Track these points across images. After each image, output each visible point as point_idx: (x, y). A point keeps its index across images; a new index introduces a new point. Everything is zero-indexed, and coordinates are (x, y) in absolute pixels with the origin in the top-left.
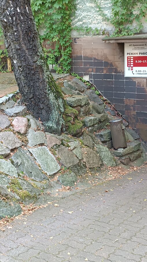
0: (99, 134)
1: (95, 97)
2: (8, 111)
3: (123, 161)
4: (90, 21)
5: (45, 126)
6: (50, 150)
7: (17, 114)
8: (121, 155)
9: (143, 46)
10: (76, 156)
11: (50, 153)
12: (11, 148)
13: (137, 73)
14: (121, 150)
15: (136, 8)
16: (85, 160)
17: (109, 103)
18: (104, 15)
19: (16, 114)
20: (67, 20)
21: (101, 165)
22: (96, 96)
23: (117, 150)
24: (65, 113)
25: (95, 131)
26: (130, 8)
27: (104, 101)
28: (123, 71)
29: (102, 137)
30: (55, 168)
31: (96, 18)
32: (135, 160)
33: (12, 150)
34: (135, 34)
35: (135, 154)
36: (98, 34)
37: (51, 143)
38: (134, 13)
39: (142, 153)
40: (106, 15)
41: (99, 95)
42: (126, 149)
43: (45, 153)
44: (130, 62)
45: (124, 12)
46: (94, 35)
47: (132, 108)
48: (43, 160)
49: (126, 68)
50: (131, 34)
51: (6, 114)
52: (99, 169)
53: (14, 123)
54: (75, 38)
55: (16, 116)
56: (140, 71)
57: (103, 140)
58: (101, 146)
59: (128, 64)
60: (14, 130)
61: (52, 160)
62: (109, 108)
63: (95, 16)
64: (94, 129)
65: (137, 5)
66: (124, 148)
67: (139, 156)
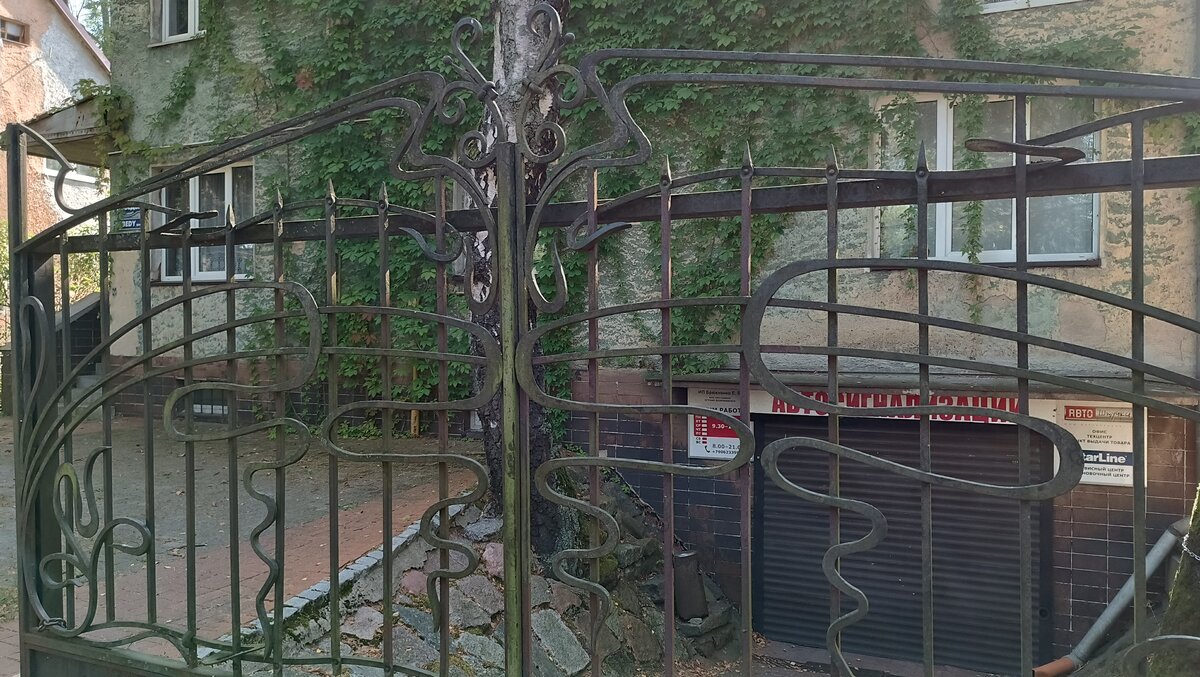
0: (648, 583)
1: (623, 500)
2: (470, 529)
3: (702, 648)
4: (614, 337)
5: (544, 563)
6: (563, 619)
7: (490, 538)
8: (696, 633)
9: (728, 396)
10: (614, 634)
11: (563, 625)
12: (491, 612)
13: (715, 449)
14: (696, 622)
15: (711, 320)
16: (629, 643)
17: (654, 515)
18: (644, 329)
19: (488, 536)
20: (564, 333)
21: (661, 655)
22: (624, 497)
23: (686, 621)
24: (582, 536)
25: (637, 578)
26: (701, 320)
27: (642, 508)
28: (684, 444)
29: (657, 592)
30: (579, 658)
31: (627, 333)
32: (724, 646)
33: (493, 617)
34: (712, 370)
35: (723, 632)
36: (630, 366)
37: (562, 603)
38: (708, 329)
39: (734, 629)
40: (650, 329)
41: (631, 494)
42: (707, 619)
43: (553, 622)
44: (701, 427)
45: (689, 327)
46: (622, 366)
47: (705, 526)
48: (553, 641)
49: (692, 438)
50: (704, 371)
51: (467, 538)
52: (658, 665)
53: (486, 555)
54: (579, 371)
55: (489, 541)
56: (723, 446)
57: (657, 598)
58: (655, 613)
59: (695, 431)
60: (487, 573)
61: (570, 640)
62: (653, 525)
63: (624, 329)
64: (636, 574)
65: (714, 314)
66: (703, 617)
67: (729, 639)
